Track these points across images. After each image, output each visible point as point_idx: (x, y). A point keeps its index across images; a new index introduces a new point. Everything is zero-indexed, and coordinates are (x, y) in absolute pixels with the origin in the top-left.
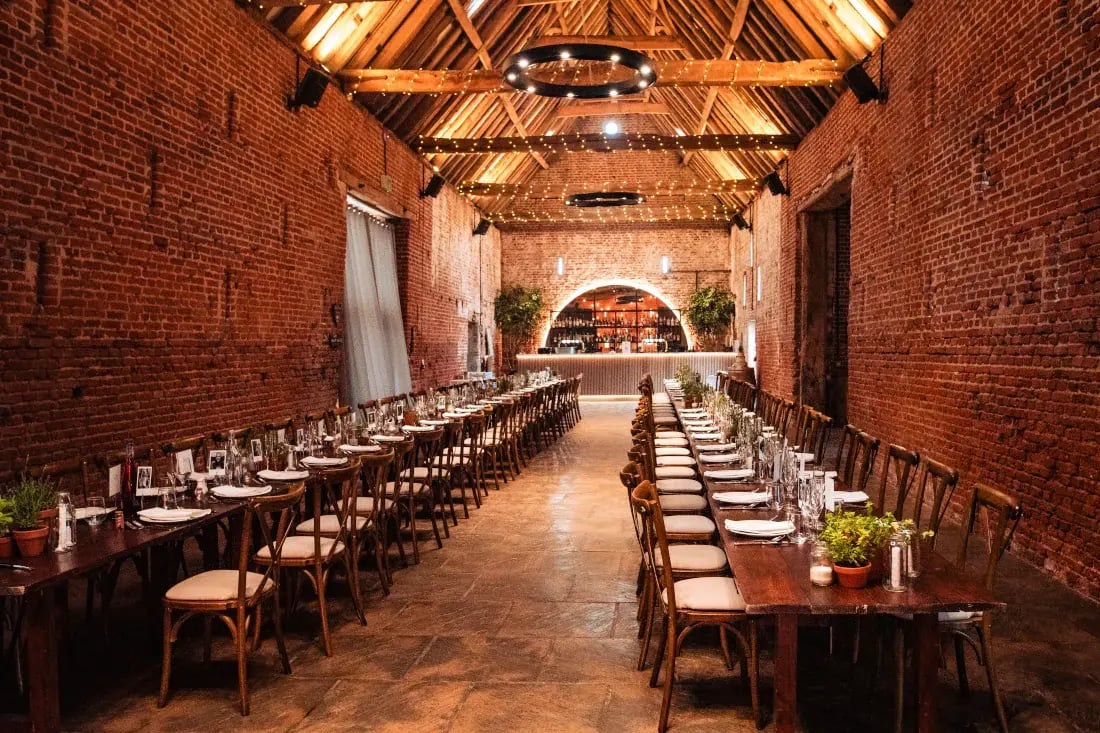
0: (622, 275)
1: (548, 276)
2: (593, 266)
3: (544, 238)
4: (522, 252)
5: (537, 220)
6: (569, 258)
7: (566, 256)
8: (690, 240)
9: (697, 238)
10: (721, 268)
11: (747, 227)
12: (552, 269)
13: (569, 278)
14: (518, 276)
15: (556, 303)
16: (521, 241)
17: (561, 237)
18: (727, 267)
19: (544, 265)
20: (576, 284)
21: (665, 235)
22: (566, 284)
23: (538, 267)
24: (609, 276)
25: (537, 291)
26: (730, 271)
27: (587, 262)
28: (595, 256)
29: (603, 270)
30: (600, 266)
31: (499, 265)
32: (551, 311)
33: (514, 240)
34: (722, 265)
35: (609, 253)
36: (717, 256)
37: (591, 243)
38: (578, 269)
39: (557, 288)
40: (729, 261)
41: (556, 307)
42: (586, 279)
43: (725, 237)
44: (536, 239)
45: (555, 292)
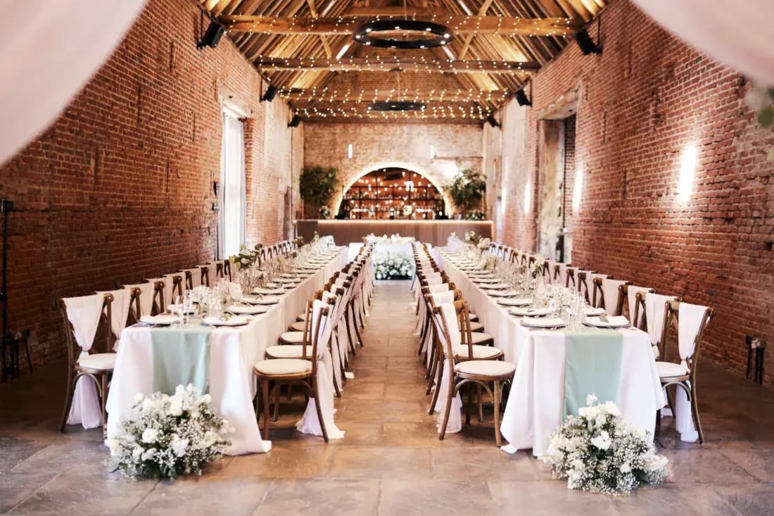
0: (399, 159)
1: (341, 158)
2: (375, 151)
3: (338, 129)
4: (320, 139)
5: (334, 115)
6: (357, 145)
7: (355, 143)
8: (452, 132)
9: (457, 132)
10: (475, 155)
11: (497, 125)
12: (344, 154)
13: (357, 161)
14: (317, 159)
15: (346, 180)
16: (320, 131)
17: (351, 129)
18: (480, 154)
19: (337, 150)
20: (362, 166)
21: (432, 129)
22: (355, 165)
23: (332, 151)
24: (388, 160)
25: (332, 170)
26: (482, 158)
27: (371, 149)
28: (377, 144)
29: (383, 155)
30: (381, 152)
31: (302, 150)
32: (343, 187)
33: (314, 129)
34: (476, 152)
35: (388, 141)
36: (472, 146)
37: (375, 134)
38: (364, 154)
39: (348, 168)
40: (482, 150)
41: (346, 183)
42: (370, 161)
43: (479, 131)
44: (332, 130)
45: (346, 171)
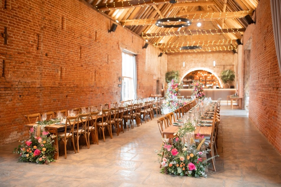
0: (202, 66)
1: (180, 67)
2: (193, 64)
3: (180, 56)
4: (173, 61)
5: (177, 52)
7: (186, 61)
8: (222, 56)
9: (224, 56)
10: (231, 64)
11: (236, 53)
12: (182, 65)
13: (186, 68)
14: (172, 68)
15: (183, 75)
16: (173, 58)
17: (184, 56)
19: (179, 64)
20: (188, 69)
21: (214, 55)
22: (186, 69)
23: (177, 65)
24: (198, 67)
25: (177, 72)
26: (234, 65)
28: (194, 61)
29: (196, 65)
31: (167, 65)
32: (181, 77)
33: (171, 57)
34: (232, 63)
35: (198, 60)
36: (230, 61)
37: (193, 58)
38: (189, 65)
39: (183, 71)
40: (234, 62)
41: (183, 76)
42: (191, 68)
43: (233, 55)
44: (177, 57)
45: (182, 71)
